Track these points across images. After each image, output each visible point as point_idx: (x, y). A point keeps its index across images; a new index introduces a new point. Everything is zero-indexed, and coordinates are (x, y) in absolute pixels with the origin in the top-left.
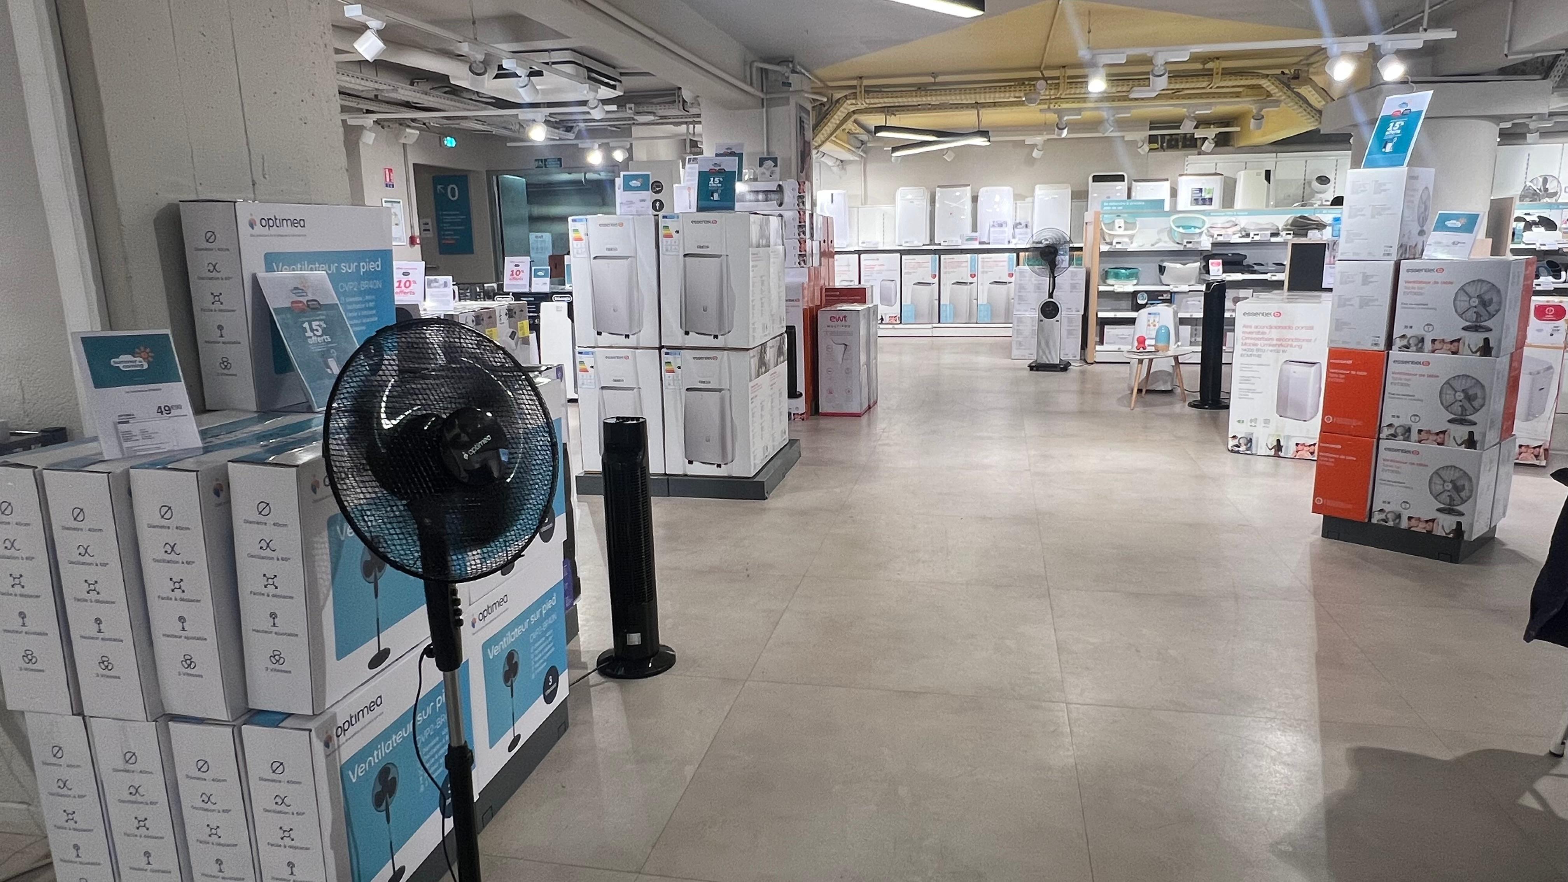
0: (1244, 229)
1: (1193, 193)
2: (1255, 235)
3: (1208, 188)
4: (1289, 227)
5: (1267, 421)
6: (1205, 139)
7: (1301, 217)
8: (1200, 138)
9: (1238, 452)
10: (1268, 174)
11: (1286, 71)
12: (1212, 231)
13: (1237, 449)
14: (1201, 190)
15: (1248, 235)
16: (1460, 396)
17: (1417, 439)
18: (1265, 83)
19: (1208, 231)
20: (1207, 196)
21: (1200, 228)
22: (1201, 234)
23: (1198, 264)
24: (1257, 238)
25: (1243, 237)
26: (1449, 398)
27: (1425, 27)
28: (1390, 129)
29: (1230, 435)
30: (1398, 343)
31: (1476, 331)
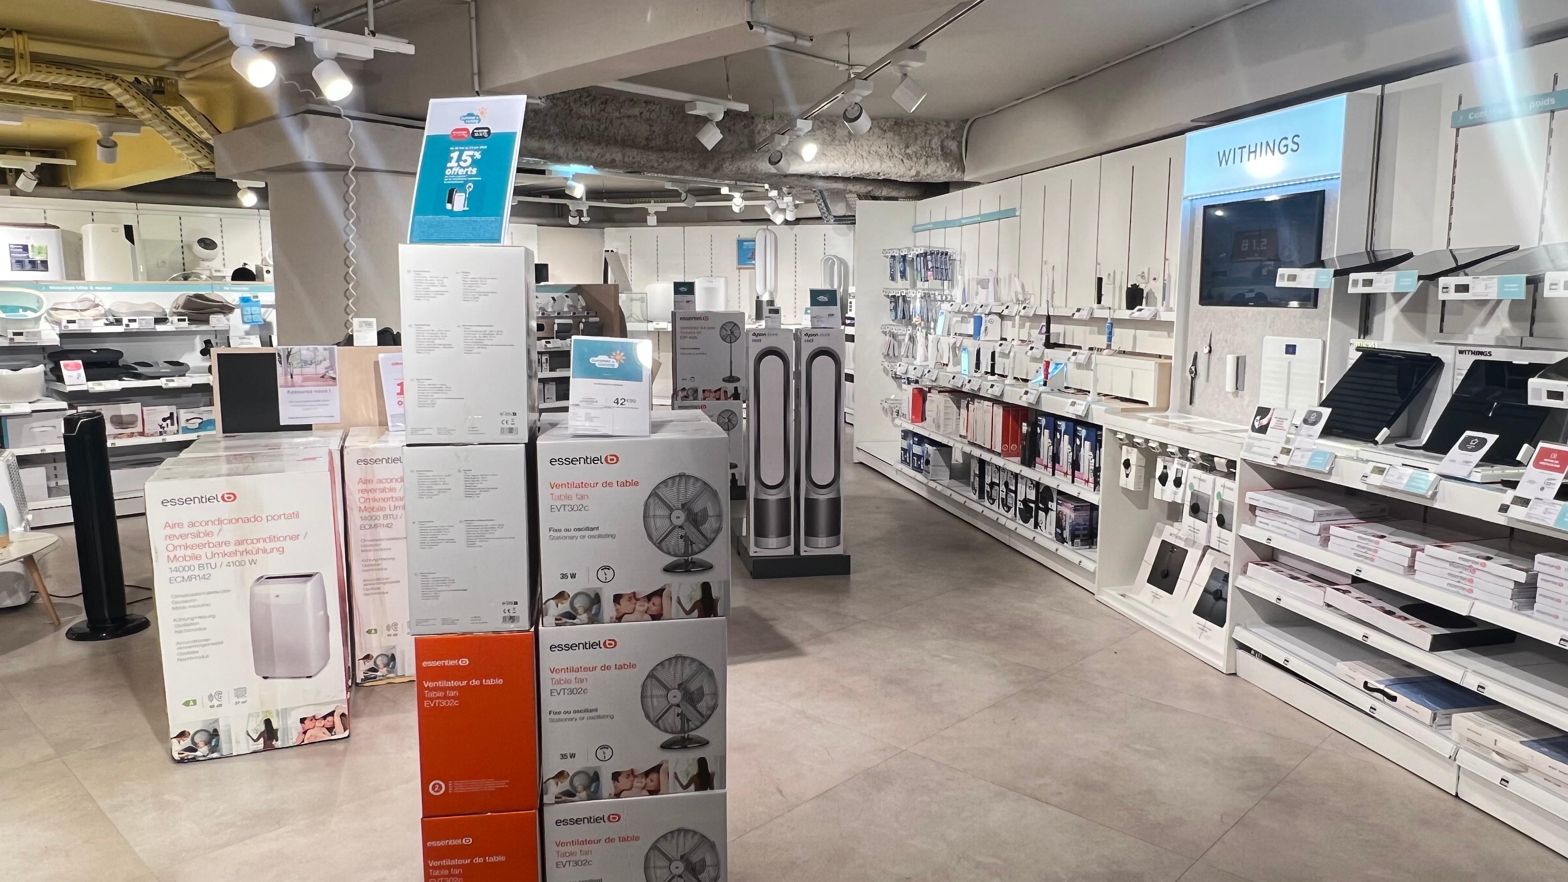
0: (109, 312)
1: (11, 252)
2: (130, 321)
3: (36, 245)
4: (180, 310)
5: (240, 692)
6: (19, 172)
7: (197, 296)
8: (10, 170)
9: (194, 760)
10: (129, 232)
11: (142, 79)
12: (58, 315)
13: (191, 755)
14: (25, 248)
15: (119, 322)
16: (675, 696)
17: (613, 792)
18: (110, 87)
19: (50, 315)
20: (38, 258)
21: (35, 311)
22: (37, 320)
23: (41, 368)
24: (134, 326)
25: (111, 324)
26: (658, 704)
27: (372, 28)
28: (453, 164)
29: (174, 732)
30: (553, 610)
31: (688, 571)
